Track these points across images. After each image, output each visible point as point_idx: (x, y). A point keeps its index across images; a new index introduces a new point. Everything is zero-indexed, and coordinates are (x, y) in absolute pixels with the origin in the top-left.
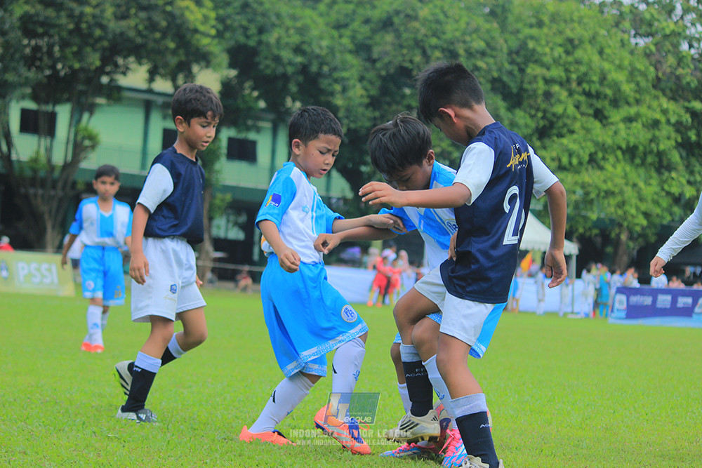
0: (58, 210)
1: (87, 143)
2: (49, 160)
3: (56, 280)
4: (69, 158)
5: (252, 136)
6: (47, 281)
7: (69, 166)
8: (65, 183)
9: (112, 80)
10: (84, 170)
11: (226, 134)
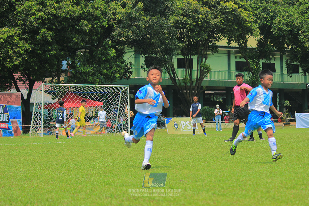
1: (205, 70)
2: (191, 78)
4: (199, 77)
5: (272, 62)
7: (200, 80)
8: (198, 87)
9: (213, 44)
10: (206, 81)
11: (261, 62)
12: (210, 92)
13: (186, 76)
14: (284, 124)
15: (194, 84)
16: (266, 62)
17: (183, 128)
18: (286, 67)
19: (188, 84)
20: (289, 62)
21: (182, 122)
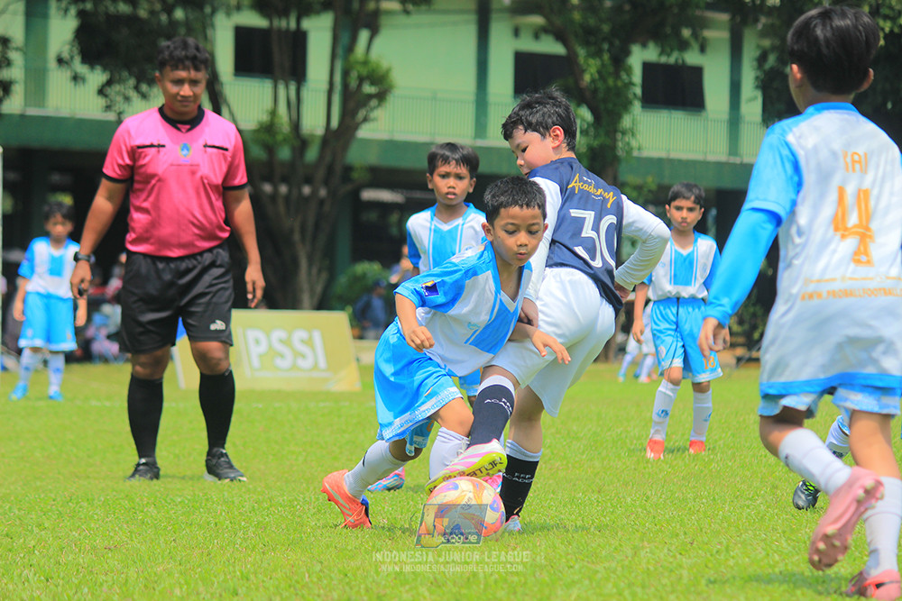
0: (317, 226)
1: (368, 89)
2: (296, 126)
3: (322, 363)
4: (335, 123)
5: (692, 58)
6: (305, 364)
7: (339, 137)
8: (330, 169)
10: (367, 142)
11: (640, 56)
12: (386, 196)
13: (273, 113)
14: (739, 360)
15: (312, 154)
16: (664, 59)
17: (256, 362)
18: (757, 87)
19: (285, 153)
20: (772, 60)
21: (252, 334)
